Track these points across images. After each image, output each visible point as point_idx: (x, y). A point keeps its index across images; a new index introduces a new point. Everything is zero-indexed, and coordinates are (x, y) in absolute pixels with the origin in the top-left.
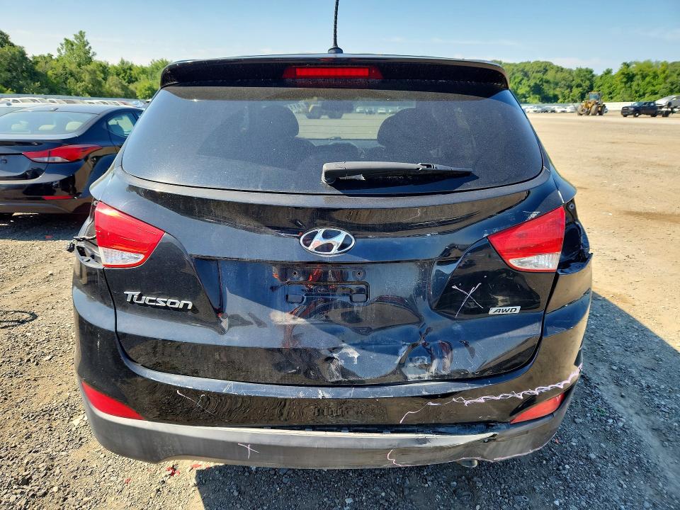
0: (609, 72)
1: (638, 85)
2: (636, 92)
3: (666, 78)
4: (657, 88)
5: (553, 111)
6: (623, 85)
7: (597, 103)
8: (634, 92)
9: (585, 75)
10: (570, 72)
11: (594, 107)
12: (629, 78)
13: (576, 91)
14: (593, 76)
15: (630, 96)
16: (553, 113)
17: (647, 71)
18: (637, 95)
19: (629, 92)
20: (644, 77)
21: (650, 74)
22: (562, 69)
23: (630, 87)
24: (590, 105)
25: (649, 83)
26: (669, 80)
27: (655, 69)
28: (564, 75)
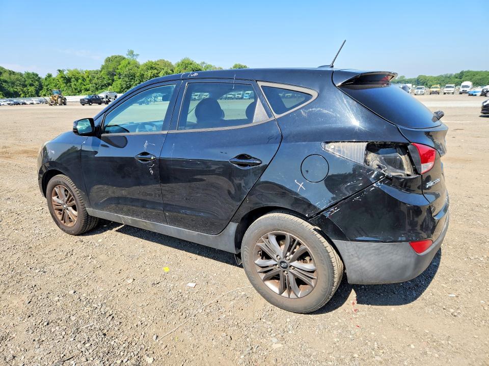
0: (50, 76)
1: (75, 85)
2: (76, 89)
3: (90, 81)
4: (87, 87)
5: (24, 104)
6: (65, 85)
7: (60, 97)
8: (74, 89)
9: (33, 78)
10: (21, 75)
11: (59, 99)
12: (68, 80)
13: (32, 89)
14: (39, 78)
15: (72, 92)
16: (24, 105)
17: (77, 76)
18: (77, 91)
19: (71, 89)
20: (77, 80)
21: (81, 78)
22: (14, 72)
23: (70, 86)
24: (56, 99)
25: (81, 83)
26: (94, 82)
27: (82, 74)
28: (16, 77)
